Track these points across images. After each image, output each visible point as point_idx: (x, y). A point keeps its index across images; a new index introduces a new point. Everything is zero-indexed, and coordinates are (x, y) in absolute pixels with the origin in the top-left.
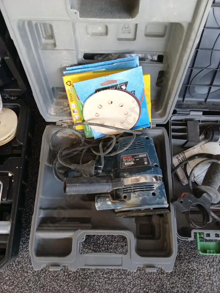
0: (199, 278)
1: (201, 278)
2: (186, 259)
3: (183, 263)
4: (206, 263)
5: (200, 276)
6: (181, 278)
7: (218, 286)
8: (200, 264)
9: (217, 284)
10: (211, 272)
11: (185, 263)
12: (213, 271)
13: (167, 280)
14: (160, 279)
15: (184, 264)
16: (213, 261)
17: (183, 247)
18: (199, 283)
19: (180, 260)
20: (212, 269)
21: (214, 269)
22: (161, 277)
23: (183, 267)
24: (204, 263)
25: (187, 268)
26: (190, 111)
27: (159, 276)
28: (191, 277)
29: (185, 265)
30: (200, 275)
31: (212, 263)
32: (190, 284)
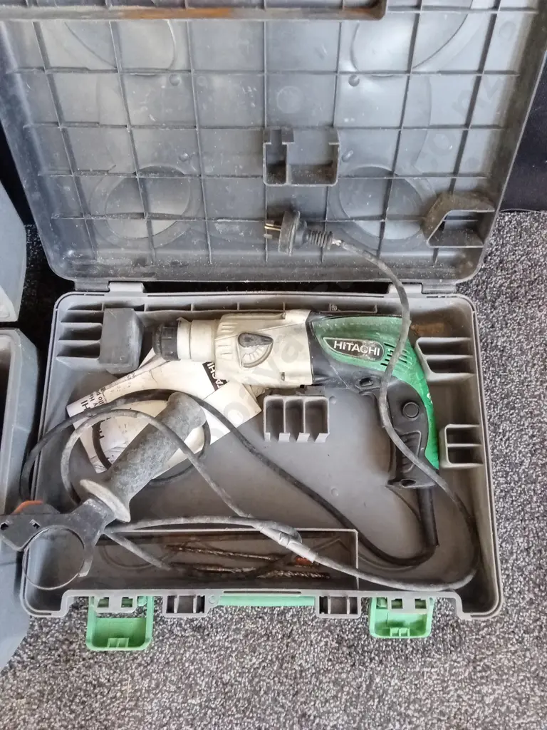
0: (110, 704)
1: (115, 704)
2: (84, 659)
3: (75, 670)
4: (133, 667)
5: (114, 700)
6: (65, 706)
7: (155, 724)
8: (118, 671)
9: (154, 719)
10: (141, 690)
11: (79, 669)
12: (149, 687)
13: (29, 712)
14: (11, 710)
15: (77, 672)
16: (152, 661)
17: (78, 629)
18: (109, 717)
19: (68, 661)
20: (146, 683)
21: (150, 681)
22: (14, 705)
23: (73, 679)
24: (127, 669)
25: (83, 680)
26: (110, 282)
27: (10, 704)
28: (90, 702)
29: (78, 675)
30: (115, 697)
31: (149, 667)
32: (84, 720)
